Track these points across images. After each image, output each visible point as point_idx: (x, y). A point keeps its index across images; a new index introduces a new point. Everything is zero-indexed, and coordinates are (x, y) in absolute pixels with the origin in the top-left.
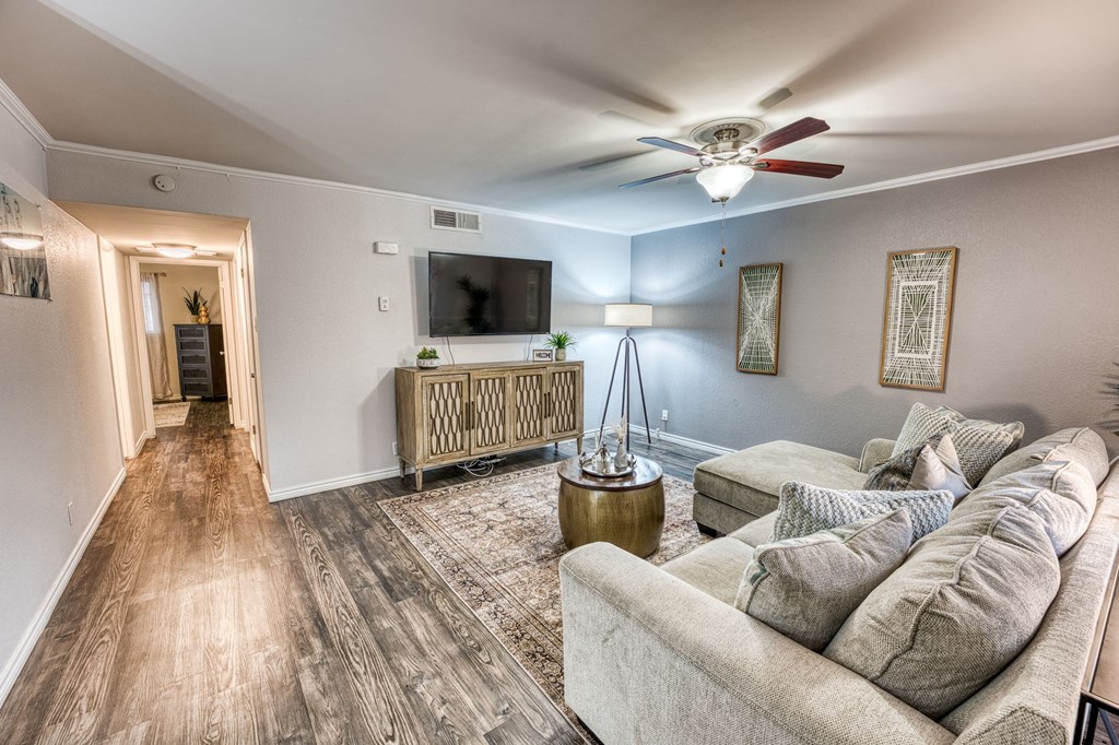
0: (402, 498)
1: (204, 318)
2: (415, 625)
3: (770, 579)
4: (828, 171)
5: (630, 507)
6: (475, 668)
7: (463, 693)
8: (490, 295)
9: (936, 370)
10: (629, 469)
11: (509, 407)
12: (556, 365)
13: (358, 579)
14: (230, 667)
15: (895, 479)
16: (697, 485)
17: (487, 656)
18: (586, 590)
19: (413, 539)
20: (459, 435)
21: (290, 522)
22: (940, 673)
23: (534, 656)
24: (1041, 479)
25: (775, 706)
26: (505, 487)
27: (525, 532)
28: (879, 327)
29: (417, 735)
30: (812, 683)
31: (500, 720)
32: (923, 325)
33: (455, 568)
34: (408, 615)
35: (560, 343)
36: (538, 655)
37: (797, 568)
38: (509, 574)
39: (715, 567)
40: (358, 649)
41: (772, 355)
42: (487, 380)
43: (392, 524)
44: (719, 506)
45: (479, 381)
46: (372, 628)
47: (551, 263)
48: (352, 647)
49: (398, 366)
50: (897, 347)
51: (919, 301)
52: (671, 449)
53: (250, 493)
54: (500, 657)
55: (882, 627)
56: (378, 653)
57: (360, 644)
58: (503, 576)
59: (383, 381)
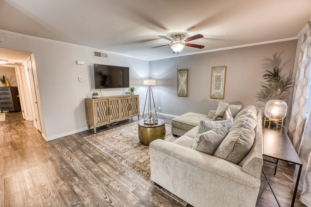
0: (91, 136)
1: (8, 85)
2: (104, 169)
3: (202, 141)
4: (201, 47)
5: (158, 131)
6: (124, 176)
7: (123, 183)
8: (108, 77)
9: (222, 94)
10: (156, 122)
11: (120, 108)
12: (132, 96)
13: (84, 160)
14: (49, 190)
15: (220, 118)
16: (172, 125)
17: (127, 173)
18: (158, 151)
19: (97, 147)
20: (106, 117)
21: (56, 147)
22: (238, 155)
23: (139, 171)
24: (248, 116)
25: (208, 168)
26: (120, 130)
27: (129, 141)
28: (210, 84)
29: (113, 196)
30: (214, 162)
31: (135, 188)
32: (219, 84)
33: (112, 153)
34: (102, 166)
35: (132, 90)
36: (141, 171)
37: (208, 138)
38: (128, 152)
39: (183, 143)
40: (89, 178)
41: (186, 92)
42: (113, 101)
43: (89, 143)
44: (178, 129)
45: (111, 101)
46: (92, 172)
47: (129, 68)
48: (87, 178)
49: (86, 98)
50: (214, 89)
51: (218, 78)
52: (162, 117)
53: (39, 140)
54: (131, 173)
55: (227, 148)
56: (95, 178)
57: (89, 176)
58: (126, 153)
59: (81, 102)
